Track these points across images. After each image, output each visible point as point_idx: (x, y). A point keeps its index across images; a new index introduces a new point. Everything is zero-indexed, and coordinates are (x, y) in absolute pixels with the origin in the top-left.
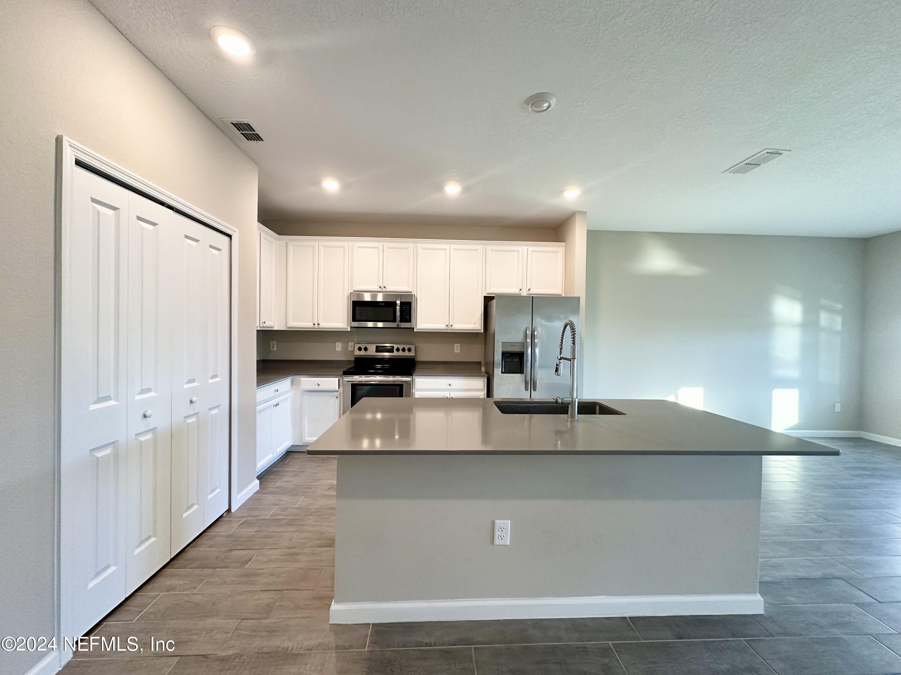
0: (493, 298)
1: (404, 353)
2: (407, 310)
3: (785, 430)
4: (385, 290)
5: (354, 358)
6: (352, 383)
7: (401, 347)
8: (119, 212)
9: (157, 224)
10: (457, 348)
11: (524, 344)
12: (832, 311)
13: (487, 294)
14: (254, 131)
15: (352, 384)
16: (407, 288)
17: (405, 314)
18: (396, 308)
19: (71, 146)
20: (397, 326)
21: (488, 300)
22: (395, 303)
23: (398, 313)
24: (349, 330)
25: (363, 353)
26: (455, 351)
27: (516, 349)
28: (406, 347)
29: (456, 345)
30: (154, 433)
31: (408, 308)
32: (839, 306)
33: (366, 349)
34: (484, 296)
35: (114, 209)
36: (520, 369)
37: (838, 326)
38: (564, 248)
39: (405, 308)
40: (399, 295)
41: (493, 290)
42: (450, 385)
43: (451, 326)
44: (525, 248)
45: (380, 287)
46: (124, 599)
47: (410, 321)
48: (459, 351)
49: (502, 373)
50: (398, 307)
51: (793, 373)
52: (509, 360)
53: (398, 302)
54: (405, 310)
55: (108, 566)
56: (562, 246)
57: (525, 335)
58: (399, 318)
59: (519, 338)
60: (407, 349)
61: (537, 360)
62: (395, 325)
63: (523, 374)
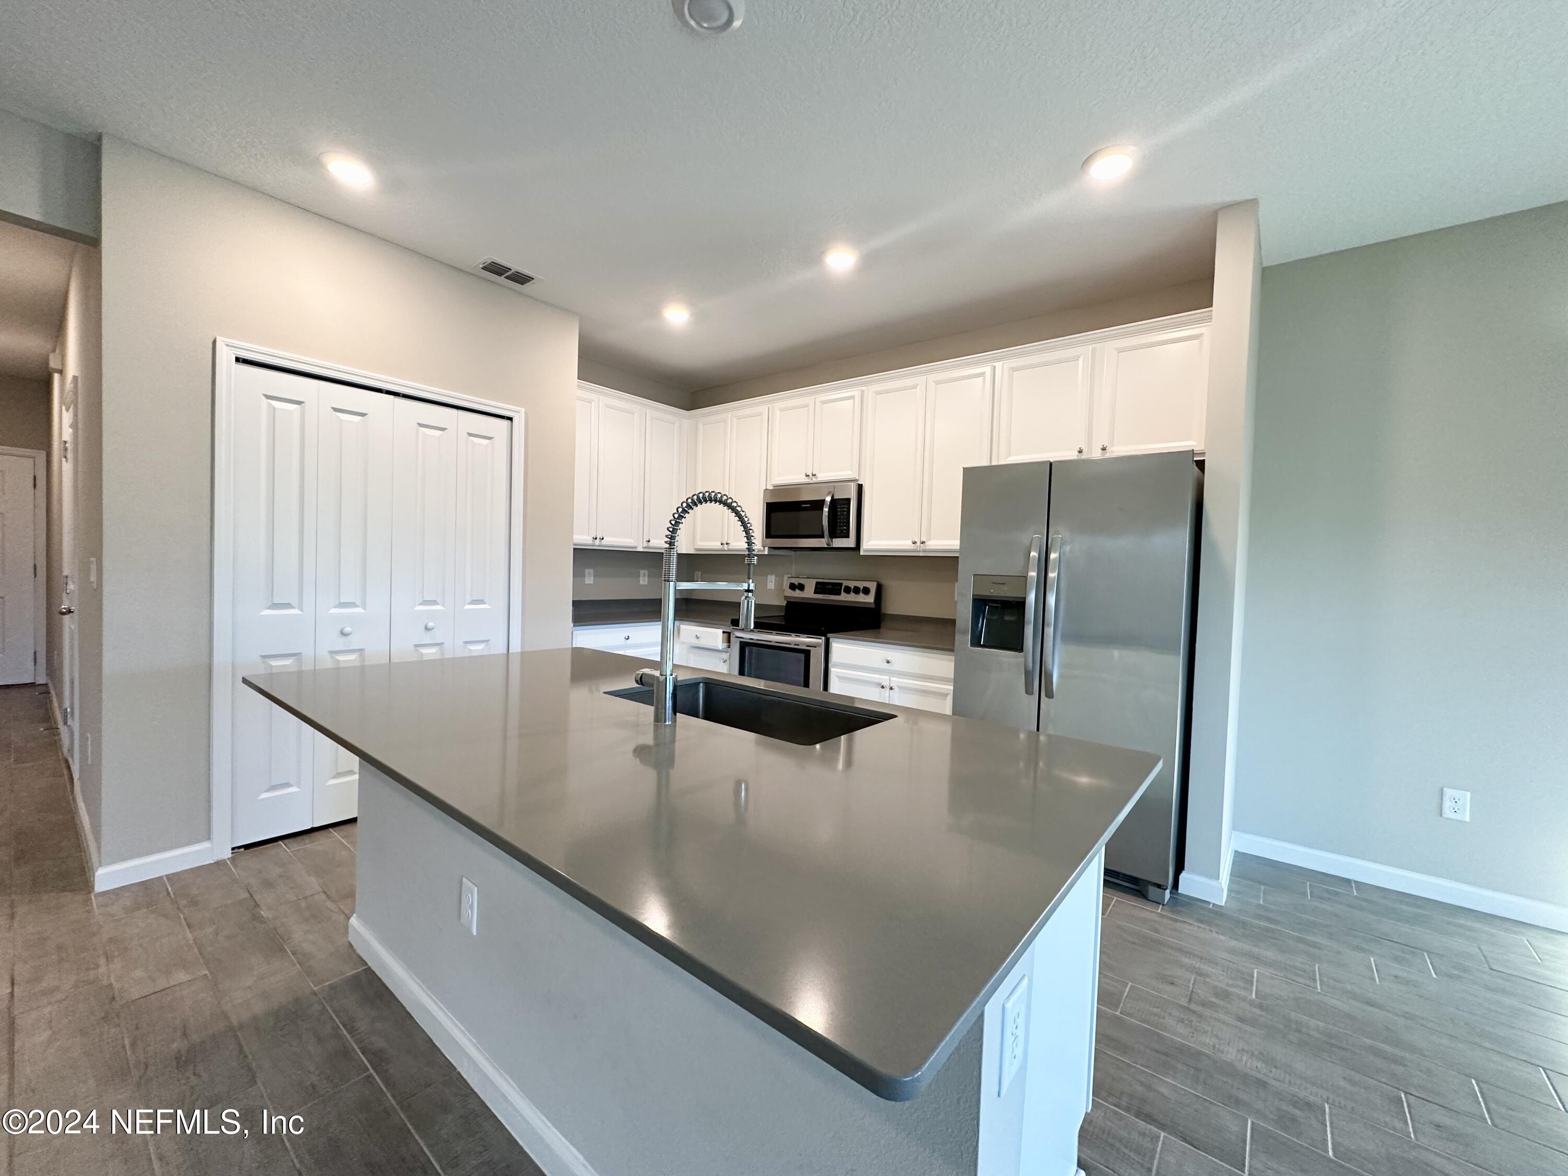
4: (814, 480)
5: (786, 602)
6: (742, 640)
8: (304, 406)
9: (366, 414)
14: (510, 270)
15: (741, 642)
16: (850, 473)
17: (840, 522)
18: (819, 513)
19: (227, 345)
20: (827, 545)
22: (824, 501)
23: (826, 521)
24: (766, 552)
27: (1007, 592)
30: (361, 655)
31: (845, 509)
35: (299, 403)
36: (1011, 641)
39: (841, 511)
40: (832, 487)
42: (888, 662)
43: (923, 543)
45: (807, 476)
46: (309, 828)
49: (973, 644)
50: (825, 511)
53: (827, 501)
54: (840, 515)
55: (287, 785)
57: (1027, 559)
58: (827, 529)
59: (1015, 566)
60: (861, 588)
61: (1053, 621)
62: (824, 542)
63: (1021, 653)
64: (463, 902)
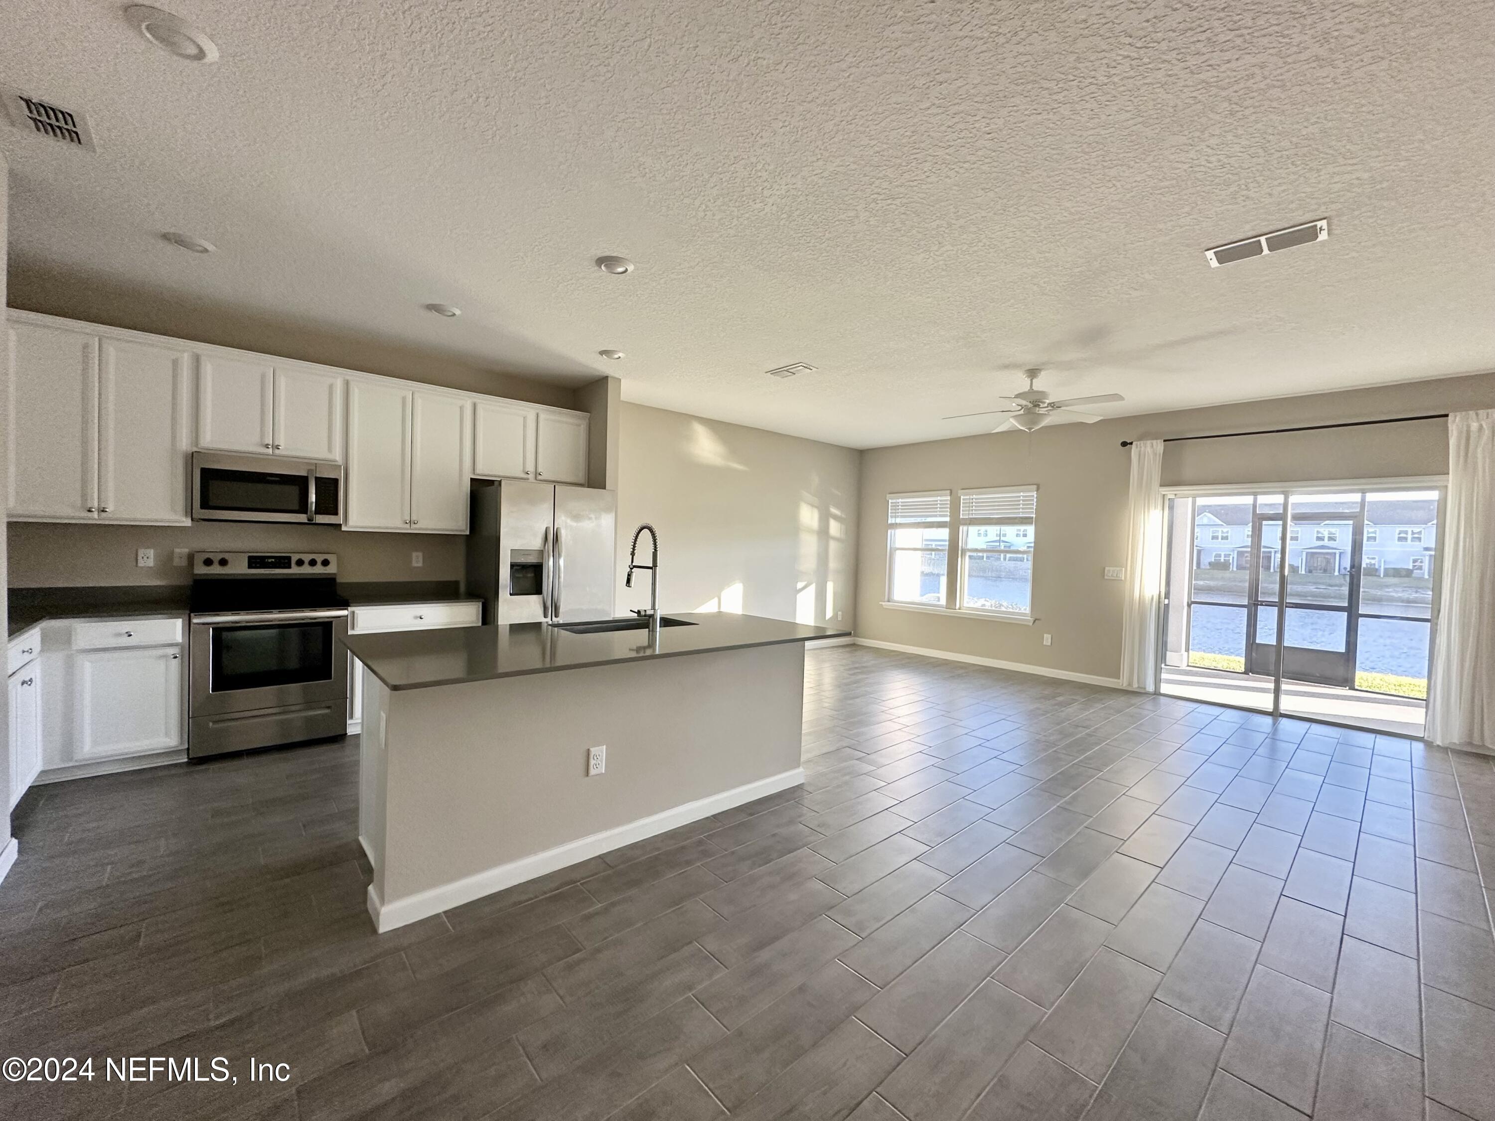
1: (315, 568)
2: (330, 494)
4: (277, 452)
6: (215, 626)
7: (307, 558)
10: (417, 558)
11: (541, 552)
13: (475, 475)
15: (215, 629)
20: (308, 520)
21: (479, 486)
24: (186, 524)
25: (215, 570)
26: (415, 564)
27: (532, 559)
28: (319, 558)
29: (414, 554)
31: (333, 488)
32: (842, 515)
33: (224, 563)
34: (471, 479)
36: (537, 589)
38: (587, 420)
40: (314, 465)
41: (485, 470)
42: (420, 617)
43: (414, 523)
44: (535, 413)
45: (267, 447)
47: (335, 513)
48: (420, 564)
49: (511, 595)
52: (521, 575)
54: (326, 494)
56: (585, 417)
57: (544, 539)
58: (314, 505)
59: (536, 543)
60: (319, 561)
61: (562, 575)
62: (302, 518)
63: (541, 596)
64: (592, 762)
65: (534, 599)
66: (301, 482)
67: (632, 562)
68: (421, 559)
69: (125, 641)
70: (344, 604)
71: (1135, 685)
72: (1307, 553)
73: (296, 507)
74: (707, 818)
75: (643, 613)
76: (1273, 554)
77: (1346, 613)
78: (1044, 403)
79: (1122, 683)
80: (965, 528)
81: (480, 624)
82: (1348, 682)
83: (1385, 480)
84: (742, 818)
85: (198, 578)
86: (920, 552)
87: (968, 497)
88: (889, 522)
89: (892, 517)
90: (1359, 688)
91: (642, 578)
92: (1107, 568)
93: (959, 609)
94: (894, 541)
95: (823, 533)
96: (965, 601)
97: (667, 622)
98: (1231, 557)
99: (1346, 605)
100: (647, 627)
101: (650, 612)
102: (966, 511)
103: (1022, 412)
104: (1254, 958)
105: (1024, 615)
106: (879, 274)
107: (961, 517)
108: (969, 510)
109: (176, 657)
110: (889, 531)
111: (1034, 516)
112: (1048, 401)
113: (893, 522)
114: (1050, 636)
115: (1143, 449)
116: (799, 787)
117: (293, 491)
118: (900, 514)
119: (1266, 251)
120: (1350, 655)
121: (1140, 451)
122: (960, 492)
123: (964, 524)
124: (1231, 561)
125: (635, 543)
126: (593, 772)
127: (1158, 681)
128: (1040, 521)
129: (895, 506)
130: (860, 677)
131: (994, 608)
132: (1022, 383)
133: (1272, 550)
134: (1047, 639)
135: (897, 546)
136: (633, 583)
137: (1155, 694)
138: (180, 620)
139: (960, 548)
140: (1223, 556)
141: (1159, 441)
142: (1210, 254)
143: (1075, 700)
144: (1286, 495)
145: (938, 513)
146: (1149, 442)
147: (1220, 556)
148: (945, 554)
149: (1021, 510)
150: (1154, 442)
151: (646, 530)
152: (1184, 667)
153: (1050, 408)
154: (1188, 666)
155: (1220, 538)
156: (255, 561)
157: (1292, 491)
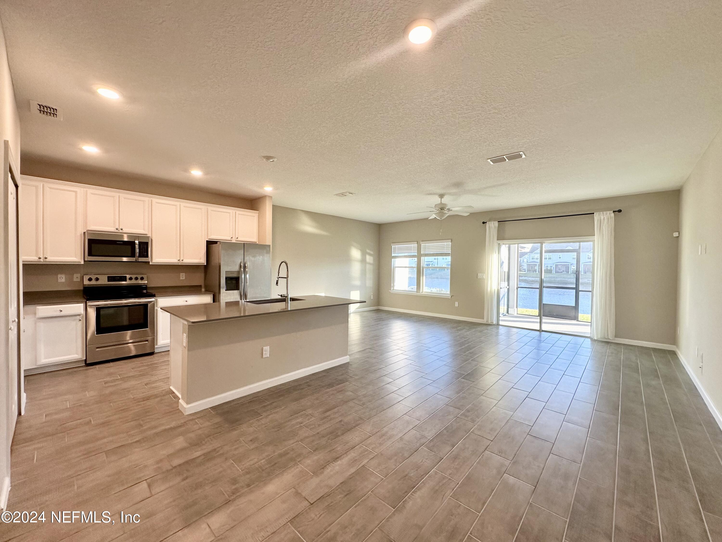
0: (216, 243)
1: (131, 281)
2: (145, 249)
3: (357, 309)
4: (121, 231)
5: (83, 288)
6: (98, 306)
7: (134, 276)
10: (183, 276)
11: (239, 272)
12: (370, 255)
13: (209, 239)
15: (96, 308)
16: (144, 231)
17: (143, 251)
18: (135, 246)
20: (136, 260)
21: (210, 244)
22: (134, 242)
23: (137, 250)
24: (82, 263)
25: (93, 282)
26: (181, 278)
27: (235, 275)
28: (139, 277)
29: (181, 274)
31: (146, 246)
32: (372, 253)
33: (97, 279)
34: (207, 241)
37: (372, 262)
38: (258, 214)
40: (137, 236)
41: (213, 237)
42: (186, 301)
43: (182, 260)
44: (234, 211)
45: (117, 229)
47: (147, 256)
48: (184, 279)
49: (226, 290)
50: (137, 246)
51: (357, 283)
52: (230, 282)
53: (137, 242)
54: (143, 248)
56: (257, 213)
57: (240, 267)
58: (138, 254)
59: (236, 268)
60: (139, 278)
61: (248, 282)
62: (133, 259)
63: (239, 291)
64: (264, 353)
65: (236, 292)
66: (131, 244)
67: (278, 275)
68: (184, 276)
69: (59, 314)
70: (153, 296)
71: (490, 322)
72: (584, 265)
73: (130, 255)
74: (310, 375)
75: (283, 296)
76: (570, 265)
77: (575, 290)
78: (446, 208)
79: (484, 321)
80: (423, 258)
81: (212, 302)
82: (576, 318)
83: (565, 238)
84: (324, 374)
85: (86, 286)
86: (408, 268)
87: (424, 245)
88: (392, 255)
89: (393, 253)
90: (580, 320)
91: (282, 282)
92: (479, 274)
93: (422, 292)
94: (395, 264)
95: (363, 261)
96: (424, 289)
97: (293, 299)
98: (553, 267)
99: (575, 287)
100: (285, 301)
101: (286, 295)
102: (423, 250)
103: (437, 212)
104: (494, 405)
105: (448, 294)
106: (372, 163)
107: (422, 253)
108: (425, 250)
109: (80, 320)
110: (392, 260)
111: (450, 252)
112: (447, 208)
113: (394, 255)
114: (457, 303)
115: (490, 225)
116: (348, 363)
117: (129, 248)
118: (397, 252)
119: (507, 160)
120: (576, 307)
121: (489, 226)
122: (421, 242)
123: (423, 256)
124: (553, 269)
125: (279, 269)
126: (264, 356)
127: (498, 320)
128: (452, 255)
129: (395, 248)
130: (379, 322)
131: (438, 292)
132: (436, 200)
133: (570, 264)
134: (456, 304)
135: (396, 265)
136: (279, 284)
137: (497, 325)
138: (83, 304)
139: (421, 266)
140: (549, 267)
141: (496, 222)
142: (489, 160)
143: (464, 328)
144: (542, 244)
145: (412, 252)
146: (492, 222)
147: (548, 267)
148: (415, 269)
149: (445, 250)
150: (494, 222)
151: (284, 263)
152: (516, 315)
153: (448, 210)
154: (517, 314)
155: (548, 259)
156: (110, 279)
157: (544, 242)
